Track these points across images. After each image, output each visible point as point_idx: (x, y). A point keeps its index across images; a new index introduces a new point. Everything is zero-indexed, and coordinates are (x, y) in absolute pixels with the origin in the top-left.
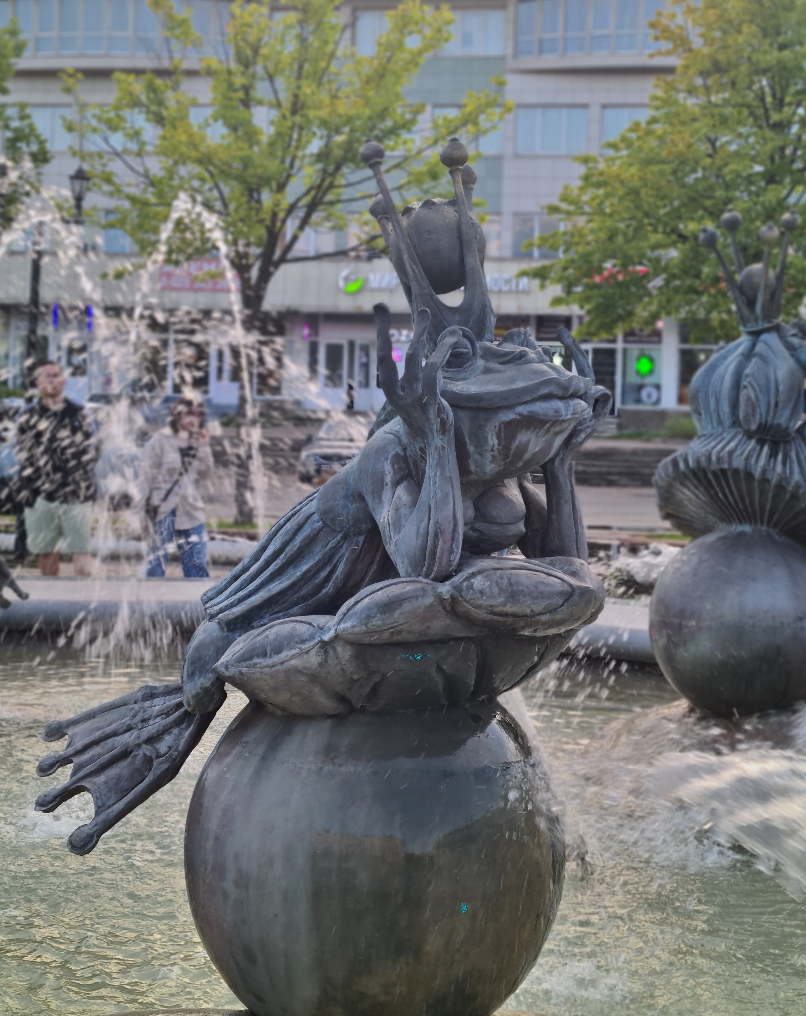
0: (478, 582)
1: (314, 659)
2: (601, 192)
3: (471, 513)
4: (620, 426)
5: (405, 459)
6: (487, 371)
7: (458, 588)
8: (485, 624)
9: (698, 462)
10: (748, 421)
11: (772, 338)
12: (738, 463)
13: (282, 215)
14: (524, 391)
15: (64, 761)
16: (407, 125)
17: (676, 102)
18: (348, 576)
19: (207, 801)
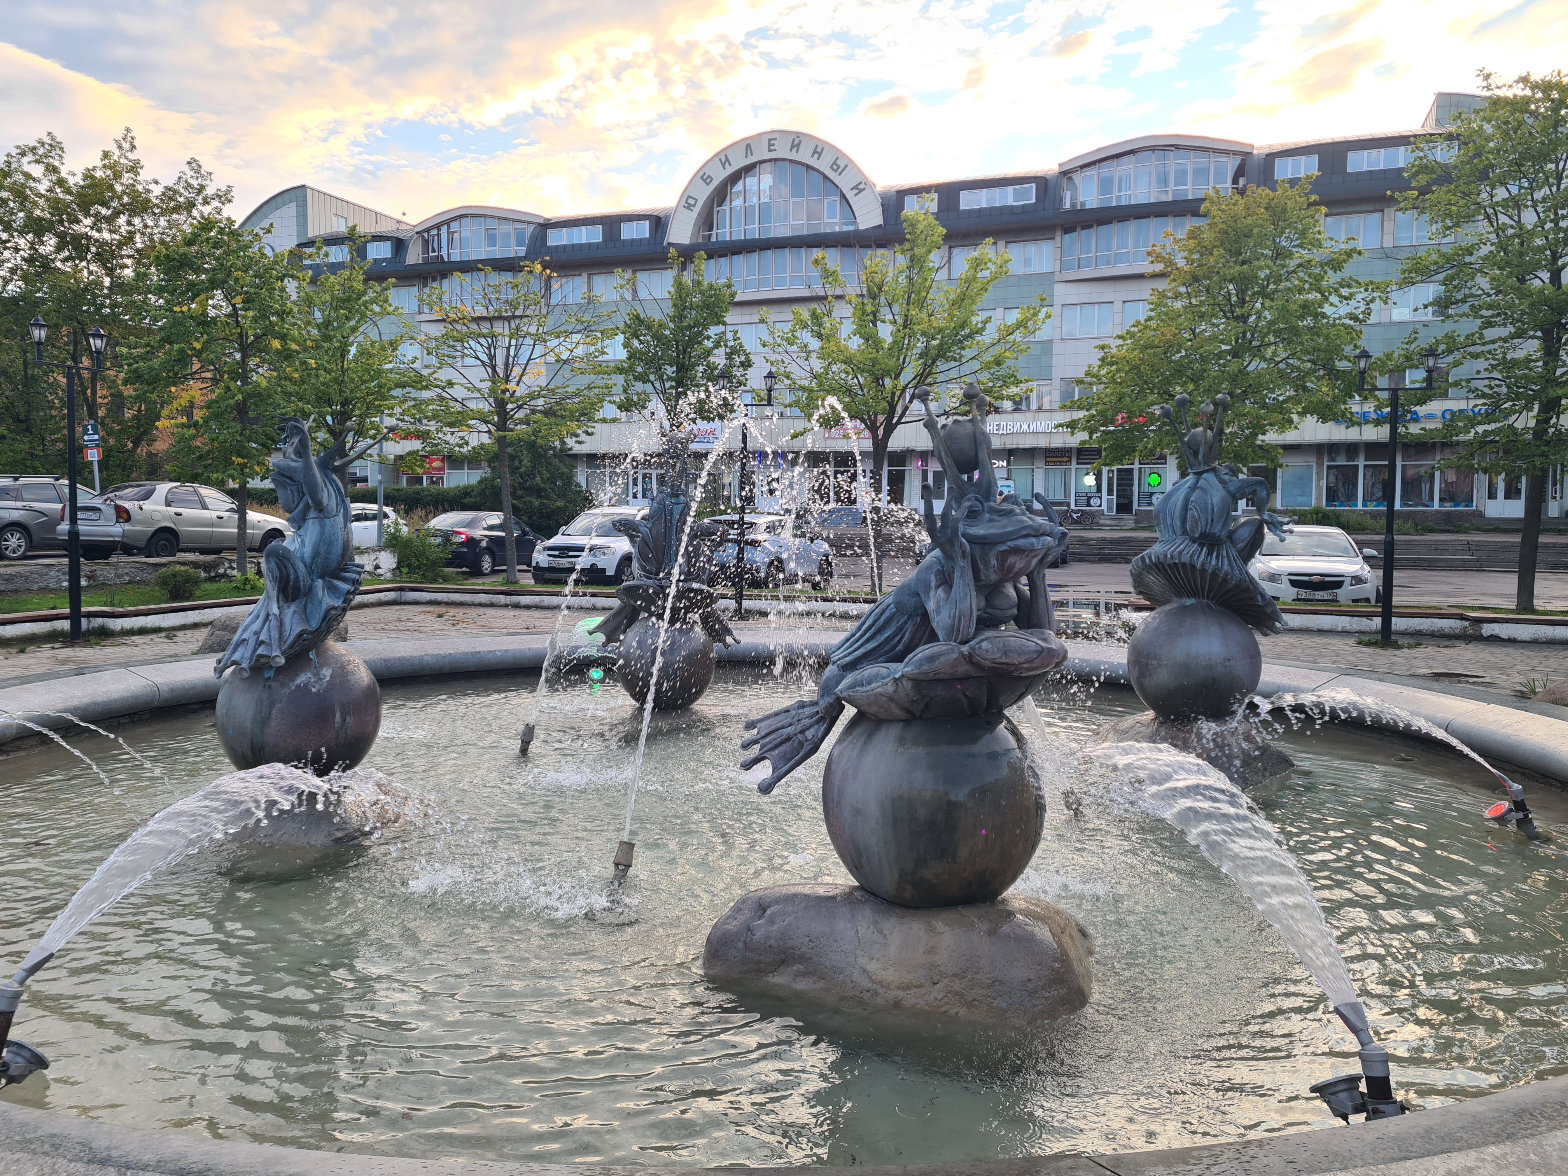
0: (985, 645)
1: (890, 688)
2: (1114, 368)
3: (983, 603)
4: (1136, 522)
5: (943, 572)
6: (991, 520)
7: (972, 648)
8: (990, 669)
9: (1158, 558)
10: (1193, 531)
11: (1210, 476)
12: (1185, 559)
13: (898, 393)
14: (1011, 532)
15: (756, 742)
16: (980, 331)
17: (1166, 305)
18: (911, 640)
19: (833, 766)
